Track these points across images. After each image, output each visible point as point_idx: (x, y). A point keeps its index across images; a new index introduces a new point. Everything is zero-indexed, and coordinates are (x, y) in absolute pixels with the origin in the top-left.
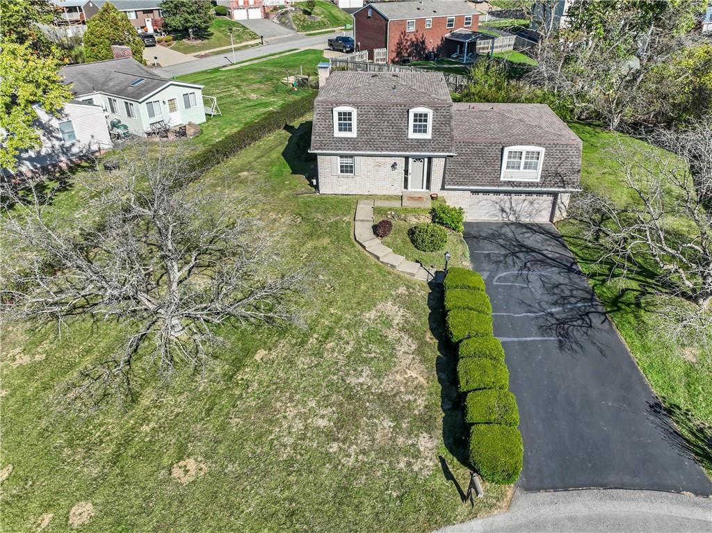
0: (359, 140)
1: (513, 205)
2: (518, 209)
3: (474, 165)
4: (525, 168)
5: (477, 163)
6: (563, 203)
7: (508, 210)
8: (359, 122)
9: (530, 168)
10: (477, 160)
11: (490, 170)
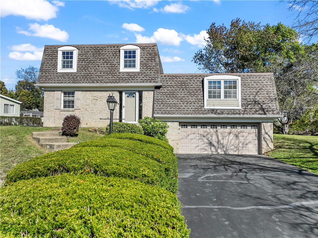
0: (79, 74)
1: (220, 138)
2: (225, 142)
3: (180, 95)
4: (226, 97)
5: (181, 94)
6: (267, 134)
7: (216, 144)
8: (79, 60)
9: (230, 97)
10: (181, 91)
11: (194, 100)
